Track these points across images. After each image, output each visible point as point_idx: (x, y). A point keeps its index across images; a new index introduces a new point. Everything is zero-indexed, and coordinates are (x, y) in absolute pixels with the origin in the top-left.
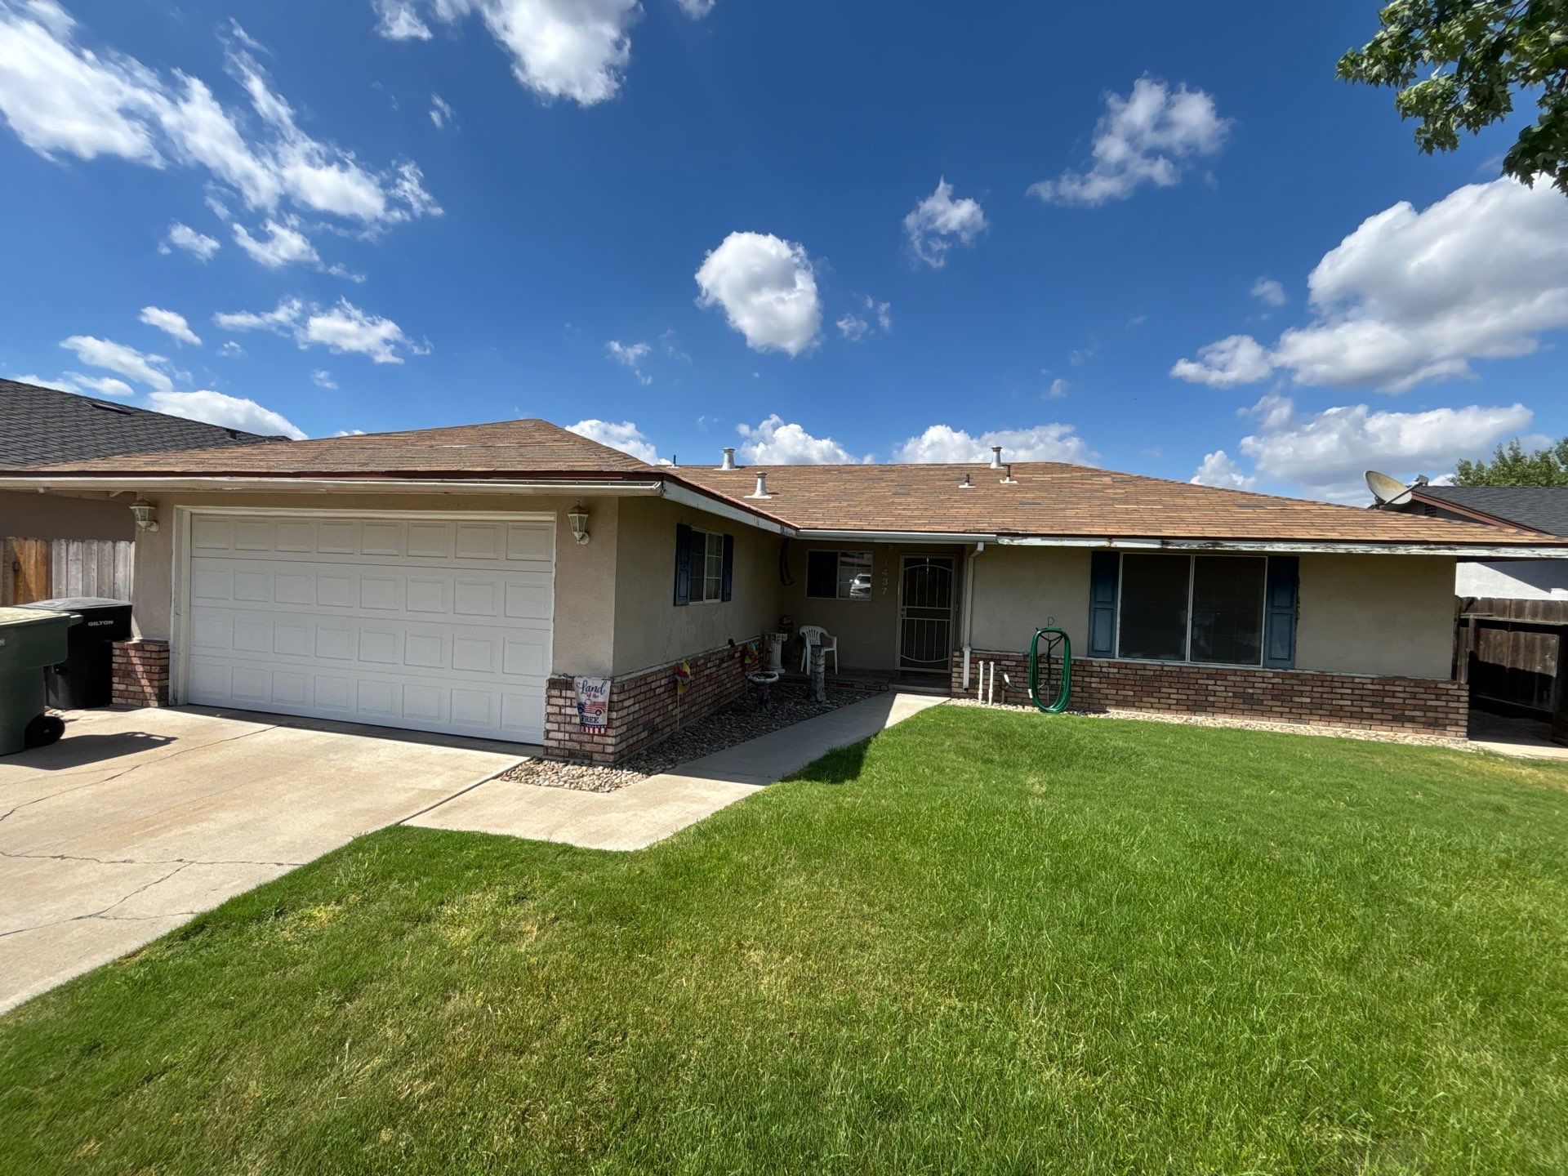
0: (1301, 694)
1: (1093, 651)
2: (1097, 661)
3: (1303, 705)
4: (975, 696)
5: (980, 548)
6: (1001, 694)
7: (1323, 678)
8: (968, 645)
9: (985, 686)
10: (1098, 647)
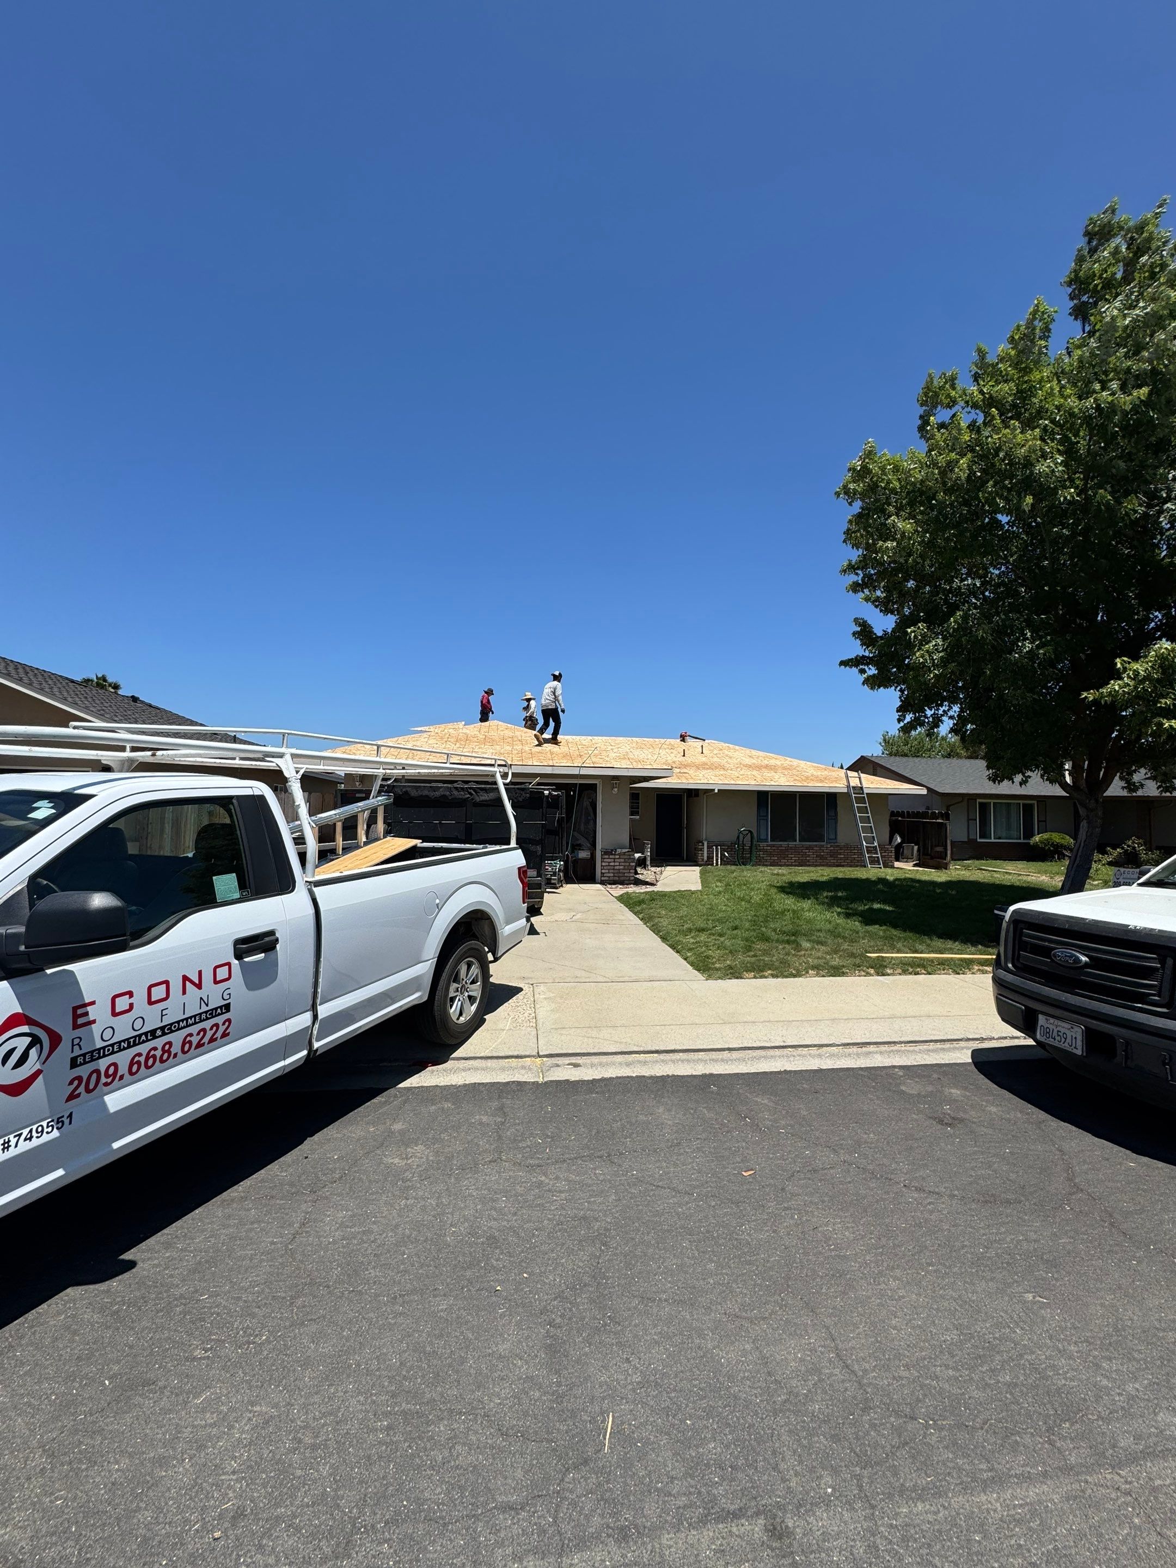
0: (841, 854)
1: (759, 839)
2: (762, 844)
3: (841, 859)
4: (712, 865)
5: (716, 791)
6: (725, 862)
7: (847, 847)
8: (706, 840)
9: (717, 858)
10: (762, 837)
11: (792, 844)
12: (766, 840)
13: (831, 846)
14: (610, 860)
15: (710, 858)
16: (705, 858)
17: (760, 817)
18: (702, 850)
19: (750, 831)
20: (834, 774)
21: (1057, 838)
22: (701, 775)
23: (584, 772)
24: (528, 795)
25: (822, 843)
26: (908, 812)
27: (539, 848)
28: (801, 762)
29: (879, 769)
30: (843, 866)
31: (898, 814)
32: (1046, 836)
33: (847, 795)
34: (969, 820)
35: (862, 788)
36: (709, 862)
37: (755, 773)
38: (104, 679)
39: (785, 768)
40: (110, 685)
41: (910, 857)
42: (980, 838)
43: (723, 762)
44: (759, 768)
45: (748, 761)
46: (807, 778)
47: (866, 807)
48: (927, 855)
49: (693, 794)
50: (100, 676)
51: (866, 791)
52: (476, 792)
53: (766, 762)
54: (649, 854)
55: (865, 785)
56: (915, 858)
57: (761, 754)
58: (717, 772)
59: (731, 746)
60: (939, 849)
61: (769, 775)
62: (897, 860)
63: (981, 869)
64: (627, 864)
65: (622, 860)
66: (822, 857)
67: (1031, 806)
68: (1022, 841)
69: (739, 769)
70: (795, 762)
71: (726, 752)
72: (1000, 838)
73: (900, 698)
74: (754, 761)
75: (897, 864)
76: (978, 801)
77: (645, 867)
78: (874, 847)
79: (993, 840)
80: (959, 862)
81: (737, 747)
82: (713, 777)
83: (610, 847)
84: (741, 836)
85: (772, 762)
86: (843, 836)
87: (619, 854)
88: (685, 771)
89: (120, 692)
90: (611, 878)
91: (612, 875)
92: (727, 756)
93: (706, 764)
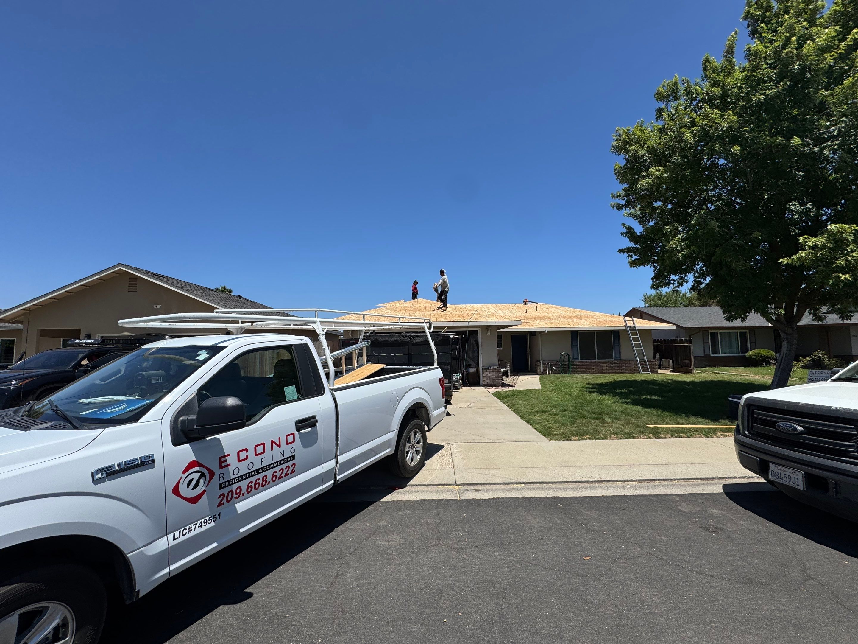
1: (573, 359)
3: (624, 369)
4: (546, 374)
5: (546, 332)
6: (553, 372)
7: (627, 361)
8: (542, 360)
9: (549, 370)
10: (575, 358)
11: (593, 361)
12: (577, 359)
13: (617, 361)
14: (487, 373)
15: (545, 370)
16: (542, 370)
17: (573, 346)
18: (540, 366)
19: (567, 354)
20: (616, 319)
21: (764, 352)
22: (537, 323)
23: (470, 324)
24: (442, 338)
25: (611, 360)
26: (665, 340)
27: (449, 367)
28: (596, 313)
29: (644, 315)
30: (625, 373)
31: (658, 341)
32: (756, 351)
33: (626, 331)
34: (704, 343)
35: (634, 327)
36: (544, 372)
37: (569, 320)
38: (225, 288)
39: (586, 317)
40: (227, 291)
41: (668, 366)
42: (712, 353)
43: (550, 315)
44: (571, 317)
45: (564, 314)
46: (601, 322)
47: (638, 338)
48: (679, 365)
49: (533, 334)
50: (223, 286)
51: (637, 328)
52: (413, 338)
53: (575, 314)
54: (509, 369)
55: (636, 325)
56: (670, 367)
57: (572, 309)
58: (547, 321)
59: (554, 306)
60: (687, 361)
61: (577, 321)
62: (659, 368)
63: (714, 373)
64: (498, 375)
65: (495, 373)
66: (612, 368)
67: (746, 333)
68: (740, 355)
69: (559, 319)
70: (593, 313)
71: (551, 309)
72: (725, 353)
73: (654, 271)
74: (568, 314)
75: (659, 371)
76: (709, 331)
77: (507, 376)
78: (644, 361)
79: (721, 355)
80: (700, 369)
81: (557, 306)
82: (544, 324)
83: (487, 366)
84: (563, 357)
85: (579, 314)
86: (625, 354)
87: (493, 370)
88: (528, 321)
89: (232, 294)
90: (489, 383)
91: (489, 381)
92: (551, 311)
93: (539, 317)
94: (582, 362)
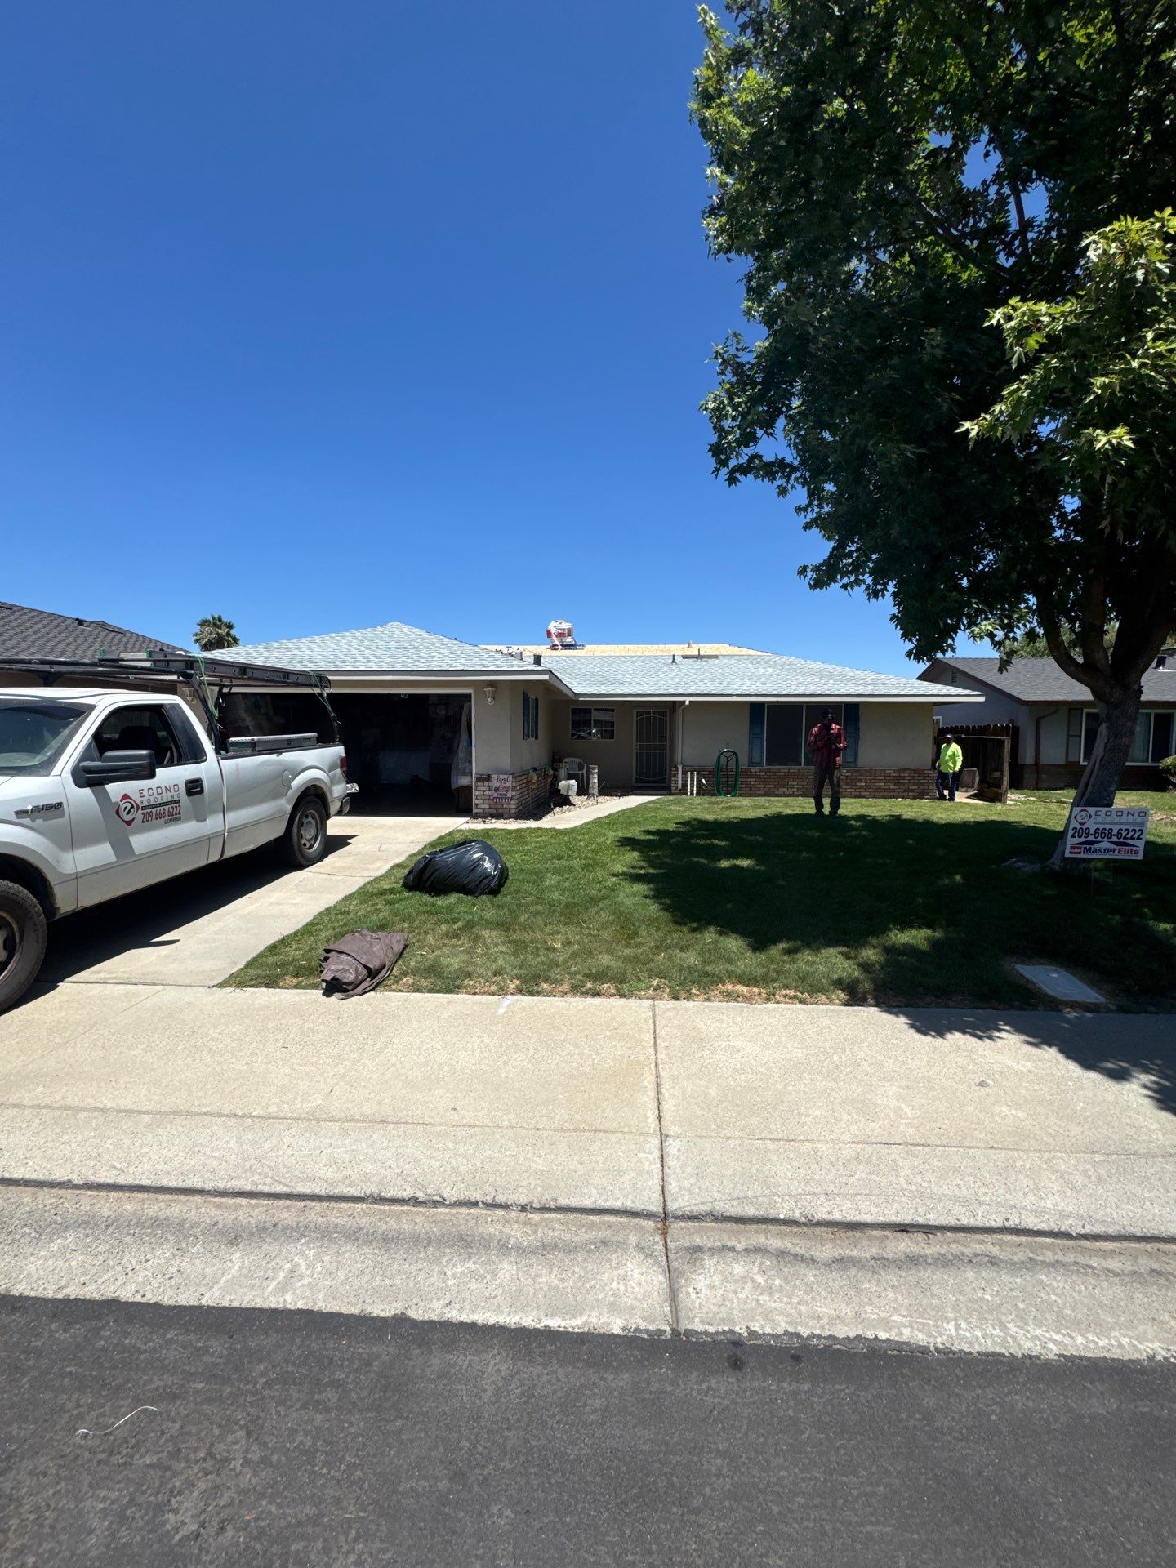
0: (860, 781)
1: (751, 763)
2: (753, 769)
3: (861, 787)
4: (686, 794)
5: (687, 704)
6: (702, 793)
7: (870, 772)
8: (681, 764)
9: (693, 785)
10: (755, 760)
11: (794, 768)
12: (760, 764)
14: (484, 788)
15: (685, 786)
16: (680, 786)
17: (754, 736)
18: (676, 776)
19: (735, 753)
26: (979, 727)
29: (957, 674)
30: (863, 797)
34: (1069, 736)
36: (683, 791)
41: (971, 784)
56: (974, 785)
67: (1169, 716)
70: (814, 665)
76: (1085, 710)
83: (484, 772)
84: (725, 759)
86: (865, 756)
87: (496, 781)
90: (486, 811)
91: (487, 806)
94: (770, 771)
